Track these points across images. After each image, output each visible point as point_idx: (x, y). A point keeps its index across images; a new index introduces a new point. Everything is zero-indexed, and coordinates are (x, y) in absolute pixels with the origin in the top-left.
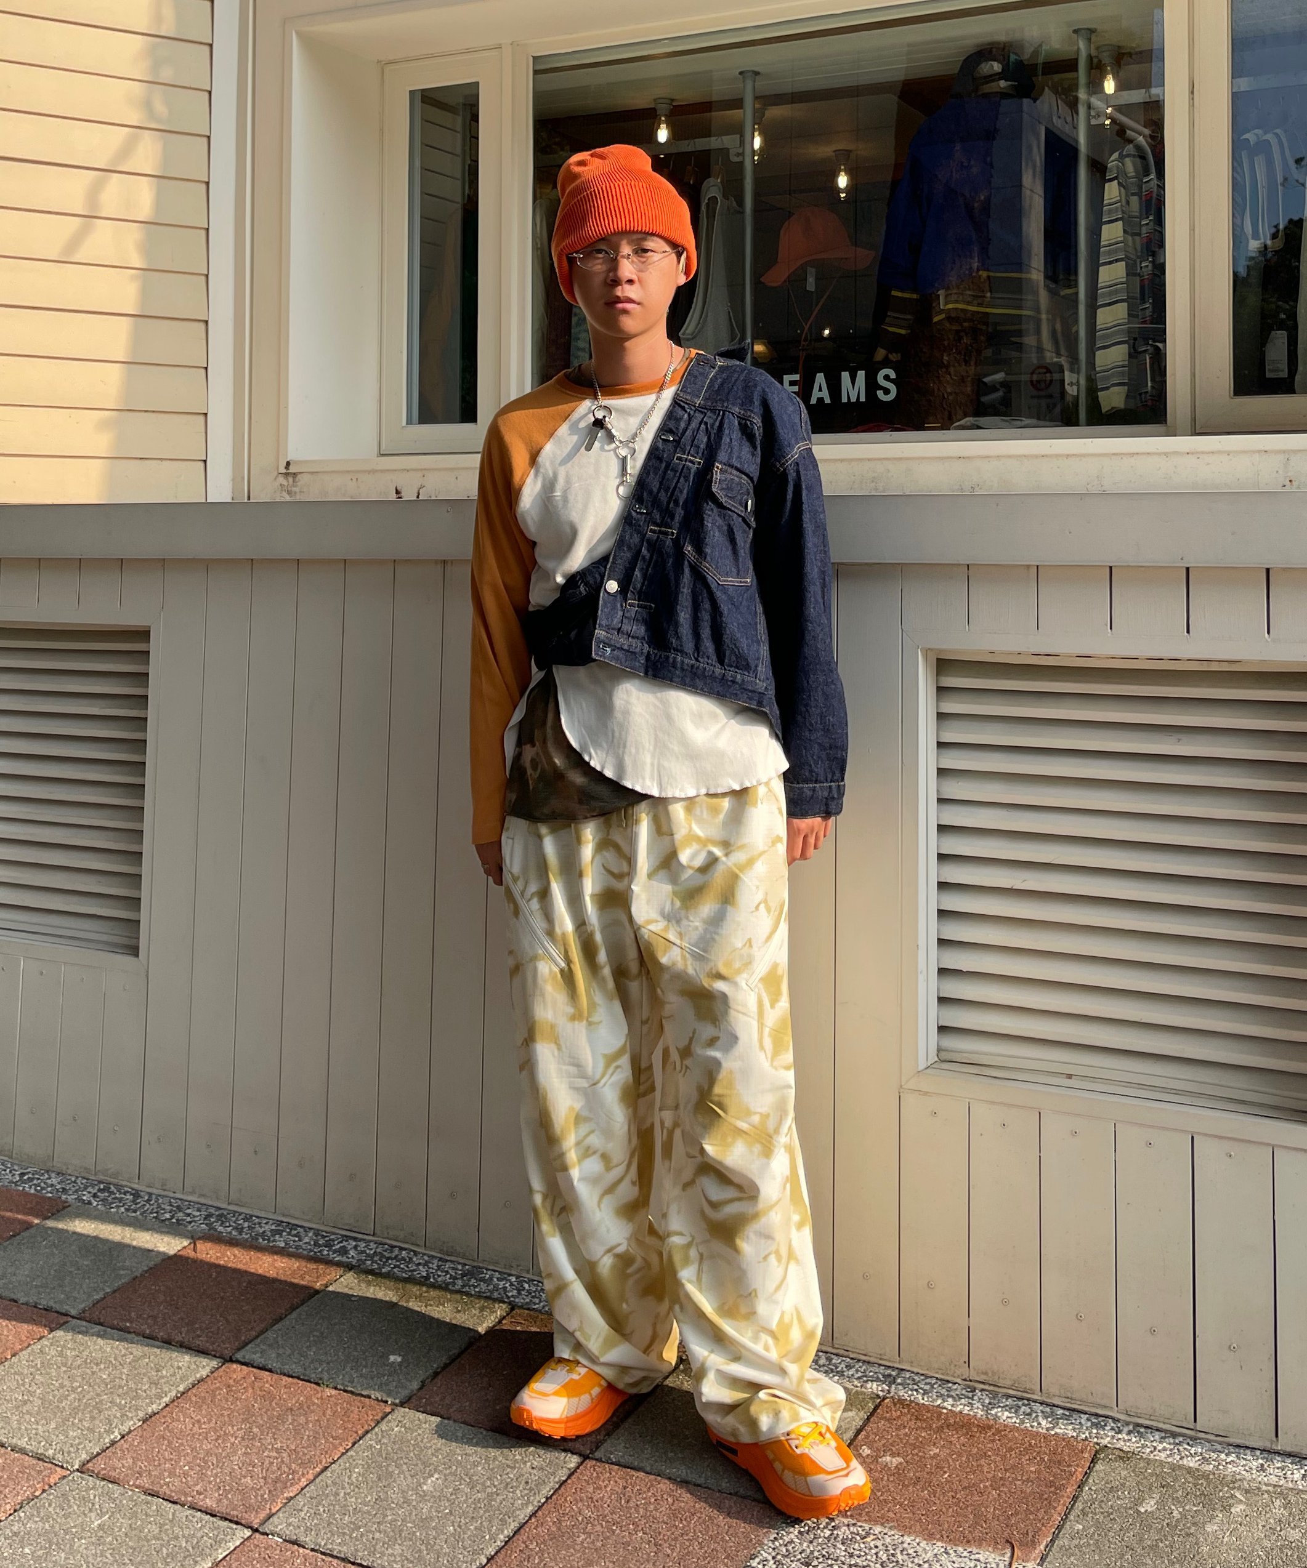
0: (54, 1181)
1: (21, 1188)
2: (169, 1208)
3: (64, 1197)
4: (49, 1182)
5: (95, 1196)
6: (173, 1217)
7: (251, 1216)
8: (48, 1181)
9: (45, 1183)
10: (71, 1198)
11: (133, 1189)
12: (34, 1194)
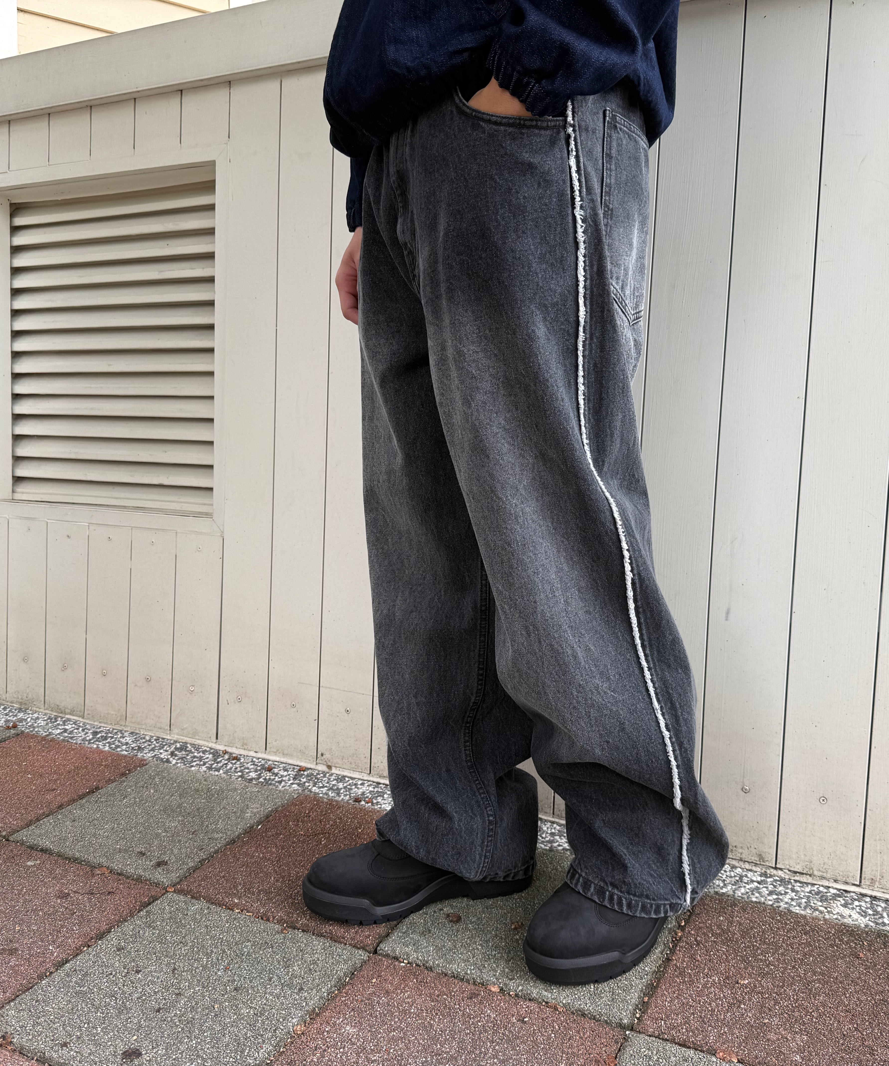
0: (128, 739)
1: (95, 746)
2: (252, 766)
3: (140, 755)
4: (123, 740)
5: (172, 754)
6: (259, 776)
7: (344, 777)
8: (121, 739)
9: (119, 741)
10: (148, 755)
11: (211, 749)
12: (109, 752)
